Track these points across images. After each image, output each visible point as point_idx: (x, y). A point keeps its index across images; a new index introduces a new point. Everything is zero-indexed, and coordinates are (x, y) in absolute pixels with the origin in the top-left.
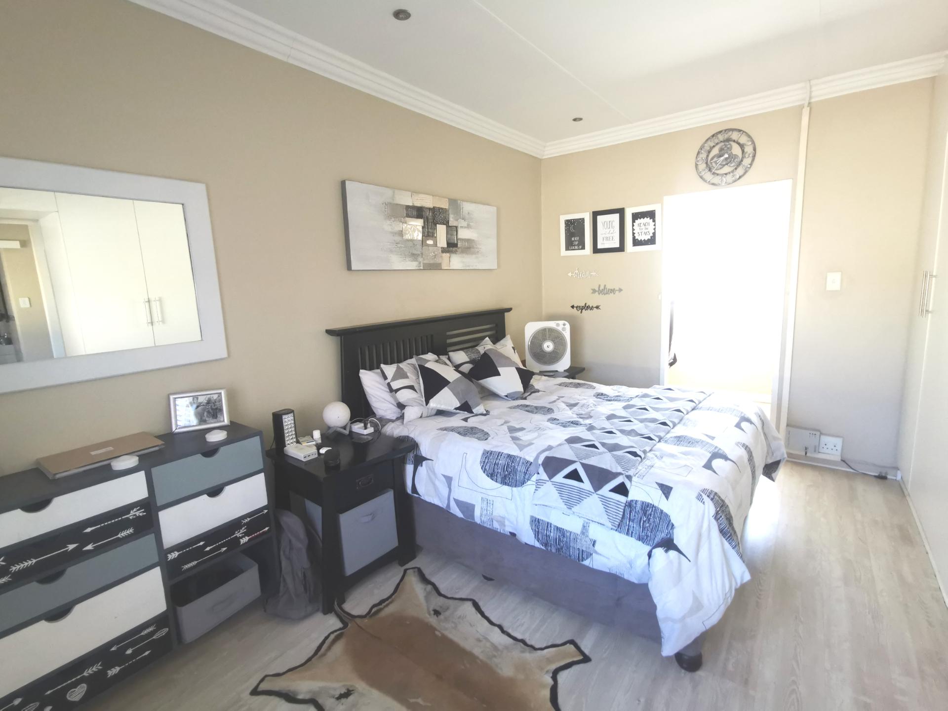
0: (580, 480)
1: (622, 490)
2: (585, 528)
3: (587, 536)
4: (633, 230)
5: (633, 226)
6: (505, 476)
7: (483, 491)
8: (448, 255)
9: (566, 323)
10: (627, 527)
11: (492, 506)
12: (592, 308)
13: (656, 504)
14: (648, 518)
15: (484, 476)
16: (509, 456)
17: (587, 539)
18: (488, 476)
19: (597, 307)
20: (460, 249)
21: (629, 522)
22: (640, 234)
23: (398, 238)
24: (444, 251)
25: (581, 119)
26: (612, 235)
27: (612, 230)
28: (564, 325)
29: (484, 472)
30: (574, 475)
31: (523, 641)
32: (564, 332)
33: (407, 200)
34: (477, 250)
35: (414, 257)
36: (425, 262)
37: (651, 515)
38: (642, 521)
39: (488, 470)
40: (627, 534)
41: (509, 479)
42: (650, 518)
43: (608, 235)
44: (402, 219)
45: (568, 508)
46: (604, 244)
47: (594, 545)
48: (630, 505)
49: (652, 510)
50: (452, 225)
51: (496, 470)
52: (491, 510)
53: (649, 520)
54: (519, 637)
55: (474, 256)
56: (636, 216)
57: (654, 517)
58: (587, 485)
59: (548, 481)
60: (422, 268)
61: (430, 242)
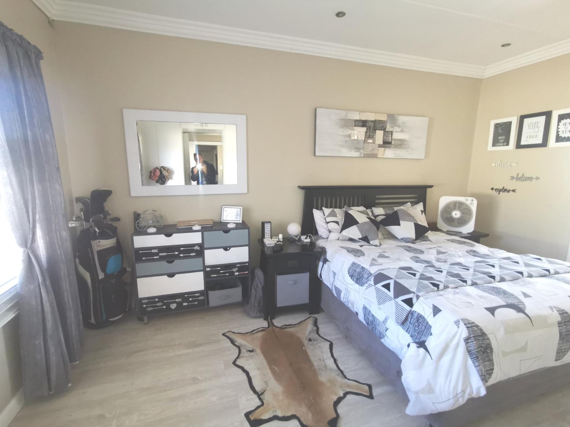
0: (389, 290)
1: (409, 302)
2: (386, 320)
3: (385, 325)
4: (558, 128)
5: (558, 125)
6: (358, 278)
7: (347, 284)
8: (383, 149)
9: (474, 199)
10: (408, 327)
11: (349, 294)
12: (509, 191)
13: (426, 317)
14: (419, 324)
15: (348, 276)
16: (363, 268)
17: (384, 326)
18: (350, 277)
19: (514, 191)
20: (394, 145)
21: (410, 324)
22: (565, 132)
23: (347, 139)
24: (380, 146)
25: (509, 44)
26: (536, 134)
27: (536, 130)
28: (472, 200)
30: (387, 286)
31: (342, 372)
32: (471, 206)
33: (357, 116)
34: (408, 146)
35: (358, 149)
36: (366, 153)
37: (421, 323)
38: (415, 325)
39: (350, 273)
40: (407, 331)
41: (359, 281)
42: (420, 325)
43: (532, 134)
44: (351, 127)
45: (378, 304)
46: (527, 141)
47: (386, 331)
48: (411, 313)
49: (422, 320)
50: (388, 131)
51: (354, 274)
52: (348, 296)
53: (419, 326)
54: (342, 368)
55: (405, 150)
56: (561, 117)
57: (422, 325)
58: (391, 294)
59: (373, 286)
60: (362, 156)
61: (370, 141)
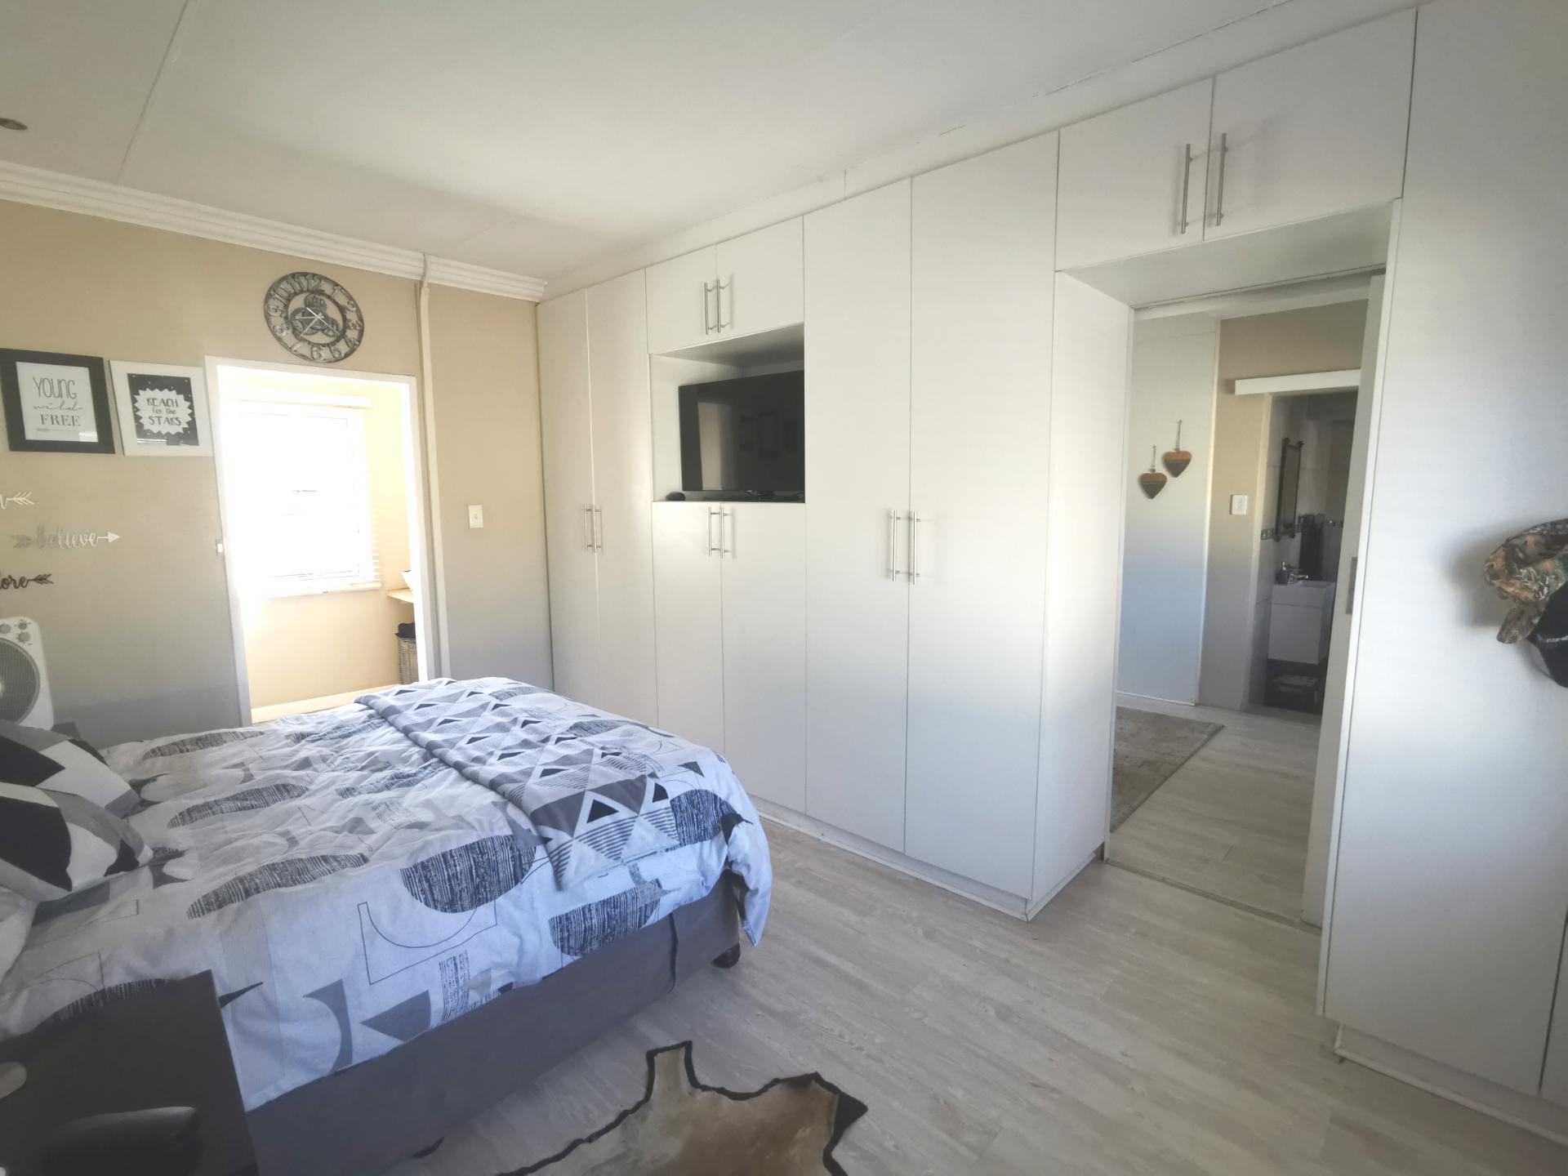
0: (611, 811)
1: (660, 793)
2: (635, 875)
4: (135, 410)
5: (134, 400)
6: (477, 888)
7: (444, 946)
11: (466, 964)
12: (22, 583)
13: (698, 788)
15: (438, 915)
16: (468, 849)
17: (648, 885)
18: (445, 911)
19: (41, 579)
22: (156, 420)
26: (71, 413)
27: (69, 403)
28: (23, 626)
29: (436, 908)
30: (599, 811)
32: (25, 646)
37: (698, 803)
38: (694, 816)
39: (440, 899)
41: (485, 888)
43: (58, 413)
45: (615, 859)
46: (46, 430)
47: (660, 886)
48: (675, 806)
49: (696, 797)
51: (456, 890)
52: (464, 975)
54: (611, 1118)
56: (138, 383)
58: (623, 813)
59: (572, 840)
